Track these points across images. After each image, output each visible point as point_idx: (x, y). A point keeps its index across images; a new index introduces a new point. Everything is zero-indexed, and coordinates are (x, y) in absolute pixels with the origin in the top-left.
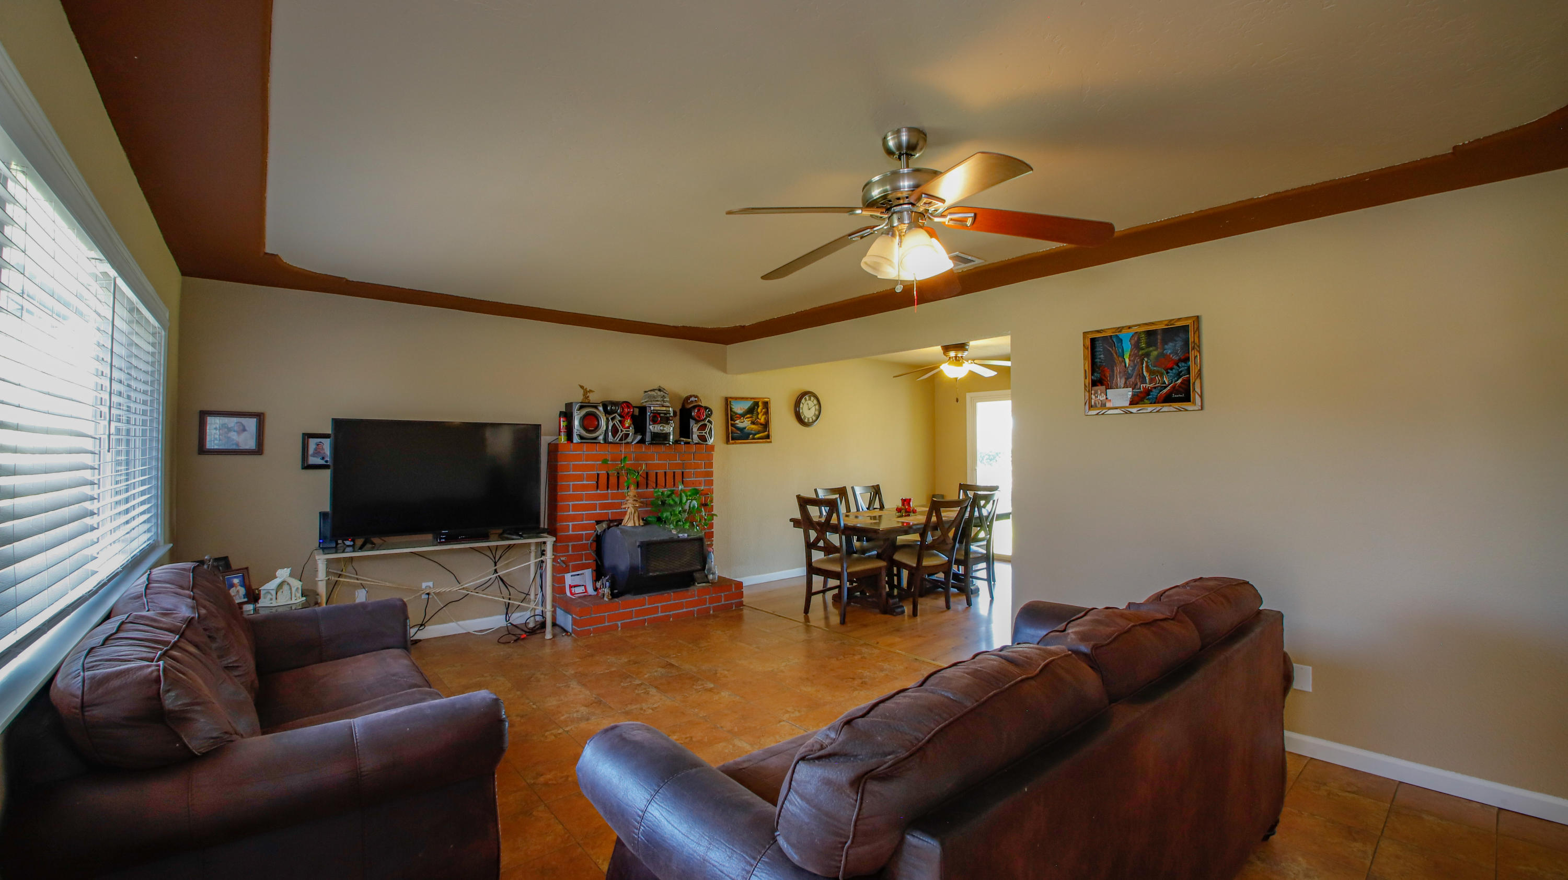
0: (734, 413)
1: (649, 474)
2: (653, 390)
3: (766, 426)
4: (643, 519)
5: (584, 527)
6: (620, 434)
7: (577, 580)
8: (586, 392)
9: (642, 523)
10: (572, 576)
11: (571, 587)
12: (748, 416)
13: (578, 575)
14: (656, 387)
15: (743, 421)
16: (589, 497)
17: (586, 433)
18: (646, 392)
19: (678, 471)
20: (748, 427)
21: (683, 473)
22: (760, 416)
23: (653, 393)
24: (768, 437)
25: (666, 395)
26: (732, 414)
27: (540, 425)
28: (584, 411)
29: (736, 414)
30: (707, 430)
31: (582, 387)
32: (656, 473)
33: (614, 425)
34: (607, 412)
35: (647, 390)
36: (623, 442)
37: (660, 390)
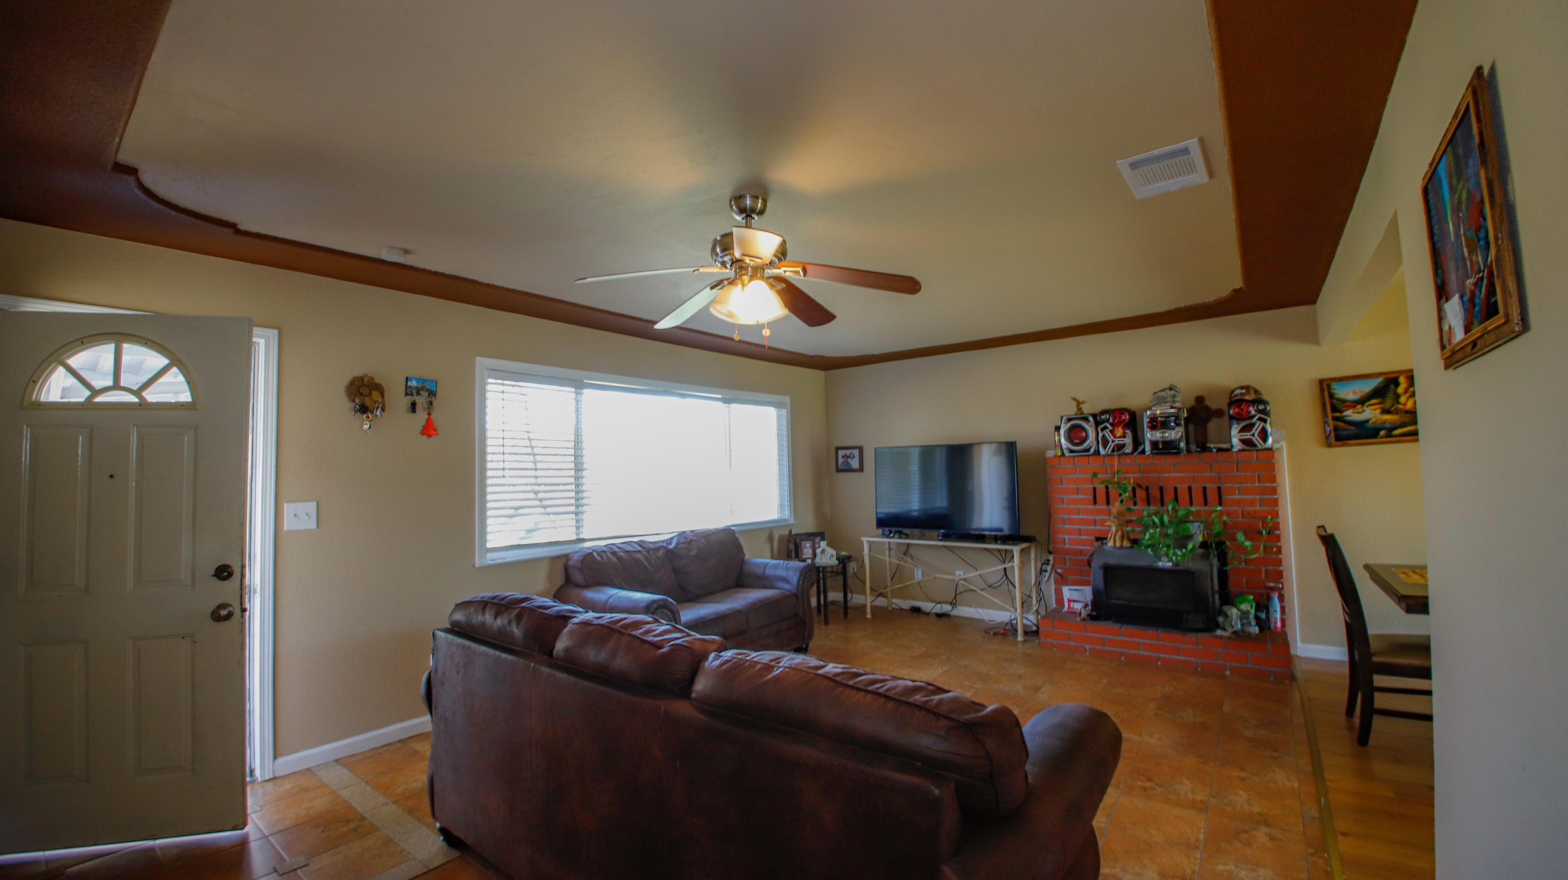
0: (1340, 400)
1: (1164, 489)
2: (1163, 390)
3: (1412, 416)
4: (1129, 539)
5: (1084, 542)
6: (1111, 445)
7: (1075, 595)
8: (1079, 403)
9: (1126, 543)
10: (1070, 590)
11: (1069, 601)
12: (1373, 401)
13: (1076, 590)
14: (1167, 386)
15: (1361, 410)
16: (1087, 512)
17: (1072, 445)
18: (1155, 393)
19: (1211, 487)
20: (1373, 420)
21: (1219, 489)
22: (1402, 399)
23: (1163, 394)
24: (1415, 433)
25: (1177, 394)
26: (1335, 402)
27: (1015, 442)
28: (1069, 425)
29: (1343, 401)
30: (1256, 430)
31: (1075, 399)
32: (1175, 489)
33: (1104, 436)
34: (1097, 424)
35: (1156, 391)
36: (1116, 453)
37: (1171, 389)
